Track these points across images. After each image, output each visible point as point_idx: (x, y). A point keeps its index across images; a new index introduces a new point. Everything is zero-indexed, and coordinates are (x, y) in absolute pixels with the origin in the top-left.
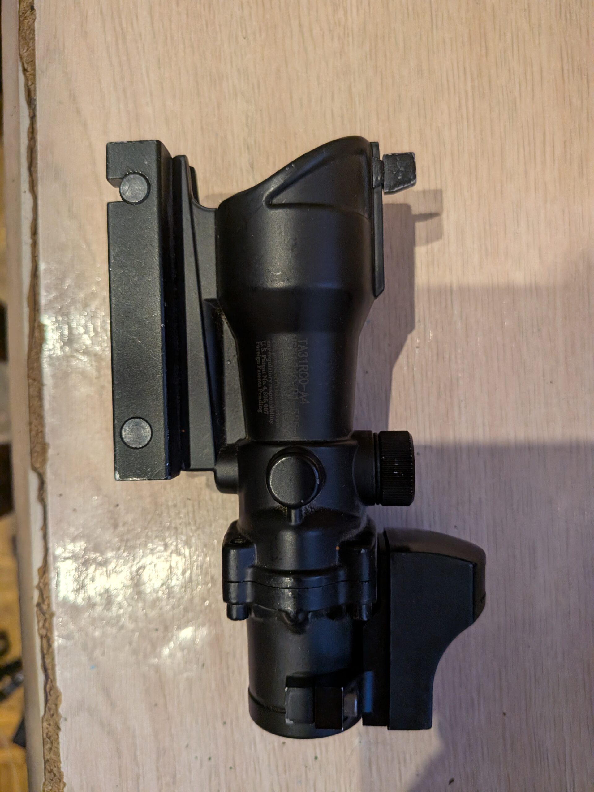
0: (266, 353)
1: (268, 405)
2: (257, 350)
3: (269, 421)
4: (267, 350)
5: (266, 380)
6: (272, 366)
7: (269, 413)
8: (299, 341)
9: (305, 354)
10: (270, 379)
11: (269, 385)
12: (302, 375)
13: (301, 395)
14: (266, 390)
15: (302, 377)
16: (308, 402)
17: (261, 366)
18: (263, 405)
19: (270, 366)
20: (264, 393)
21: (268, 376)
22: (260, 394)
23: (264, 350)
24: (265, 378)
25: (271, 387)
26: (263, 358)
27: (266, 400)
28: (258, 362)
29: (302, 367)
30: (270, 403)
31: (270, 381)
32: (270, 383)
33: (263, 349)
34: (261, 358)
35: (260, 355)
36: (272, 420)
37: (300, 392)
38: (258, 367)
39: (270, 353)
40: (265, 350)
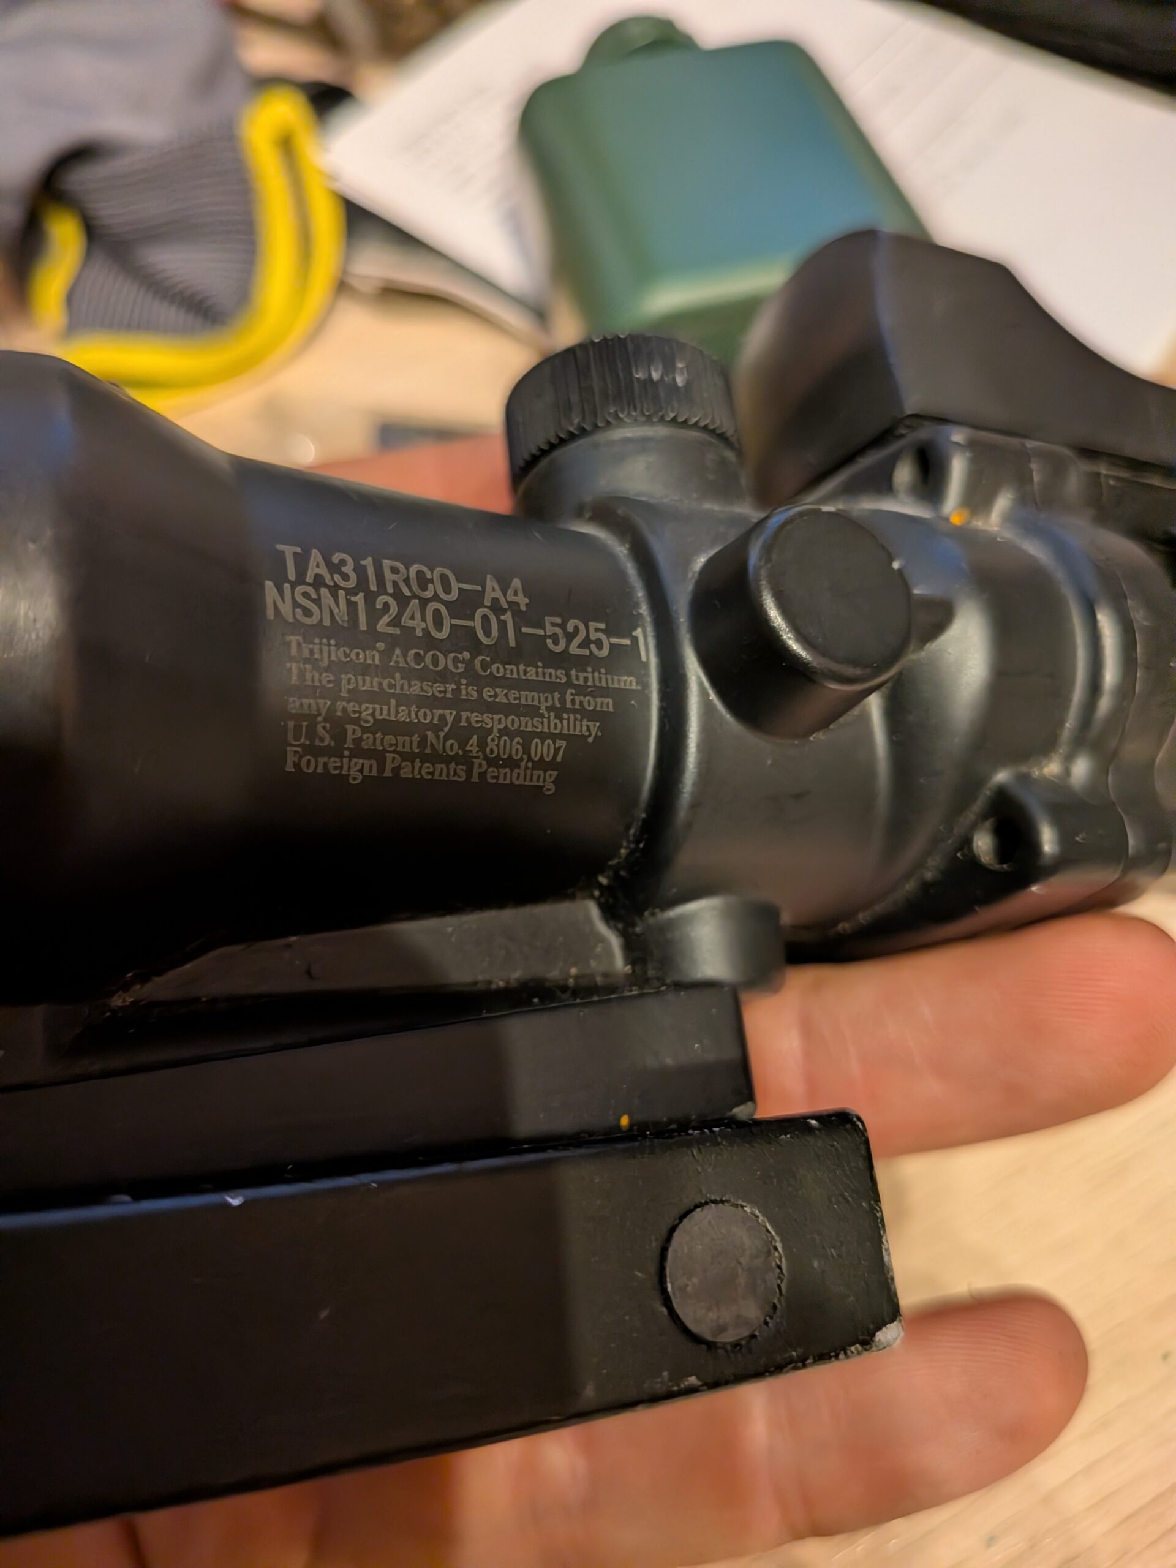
0: (337, 728)
1: (536, 740)
2: (320, 770)
3: (590, 740)
4: (325, 720)
5: (446, 739)
6: (393, 702)
7: (561, 736)
8: (292, 575)
9: (343, 562)
10: (442, 718)
11: (463, 724)
12: (424, 588)
13: (495, 601)
14: (482, 744)
15: (430, 586)
16: (516, 583)
17: (389, 756)
18: (530, 764)
19: (393, 712)
20: (492, 751)
21: (431, 726)
22: (492, 772)
23: (327, 736)
24: (438, 737)
25: (473, 719)
26: (358, 741)
27: (515, 747)
28: (370, 767)
29: (395, 583)
30: (529, 729)
31: (450, 720)
32: (458, 719)
33: (322, 740)
34: (358, 752)
35: (342, 757)
36: (588, 730)
37: (487, 603)
38: (388, 773)
39: (340, 705)
40: (324, 728)
